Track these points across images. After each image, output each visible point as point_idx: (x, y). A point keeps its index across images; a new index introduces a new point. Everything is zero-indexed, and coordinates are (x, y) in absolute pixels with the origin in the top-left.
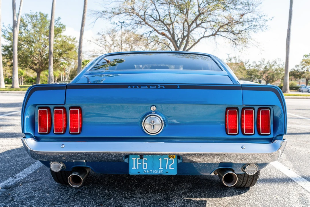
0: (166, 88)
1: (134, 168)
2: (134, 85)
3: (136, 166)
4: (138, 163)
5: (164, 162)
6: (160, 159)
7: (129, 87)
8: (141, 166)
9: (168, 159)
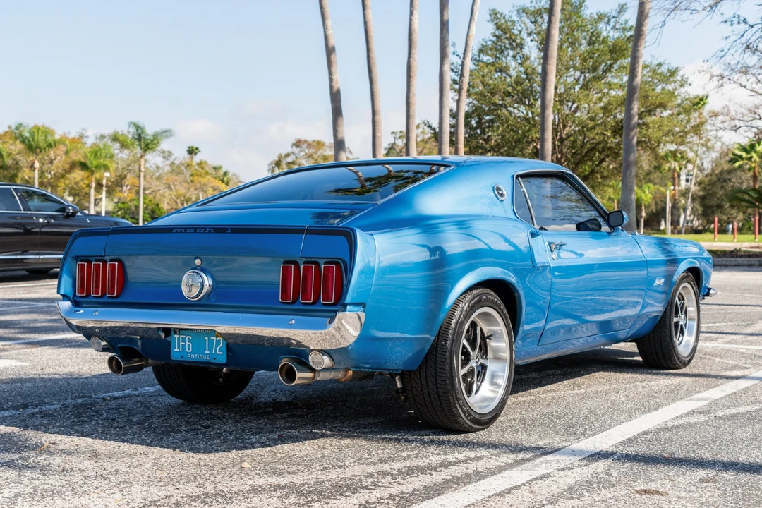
0: (215, 232)
1: (177, 350)
2: (179, 228)
3: (179, 348)
4: (181, 343)
5: (211, 342)
6: (207, 338)
7: (174, 231)
8: (184, 346)
9: (215, 338)
